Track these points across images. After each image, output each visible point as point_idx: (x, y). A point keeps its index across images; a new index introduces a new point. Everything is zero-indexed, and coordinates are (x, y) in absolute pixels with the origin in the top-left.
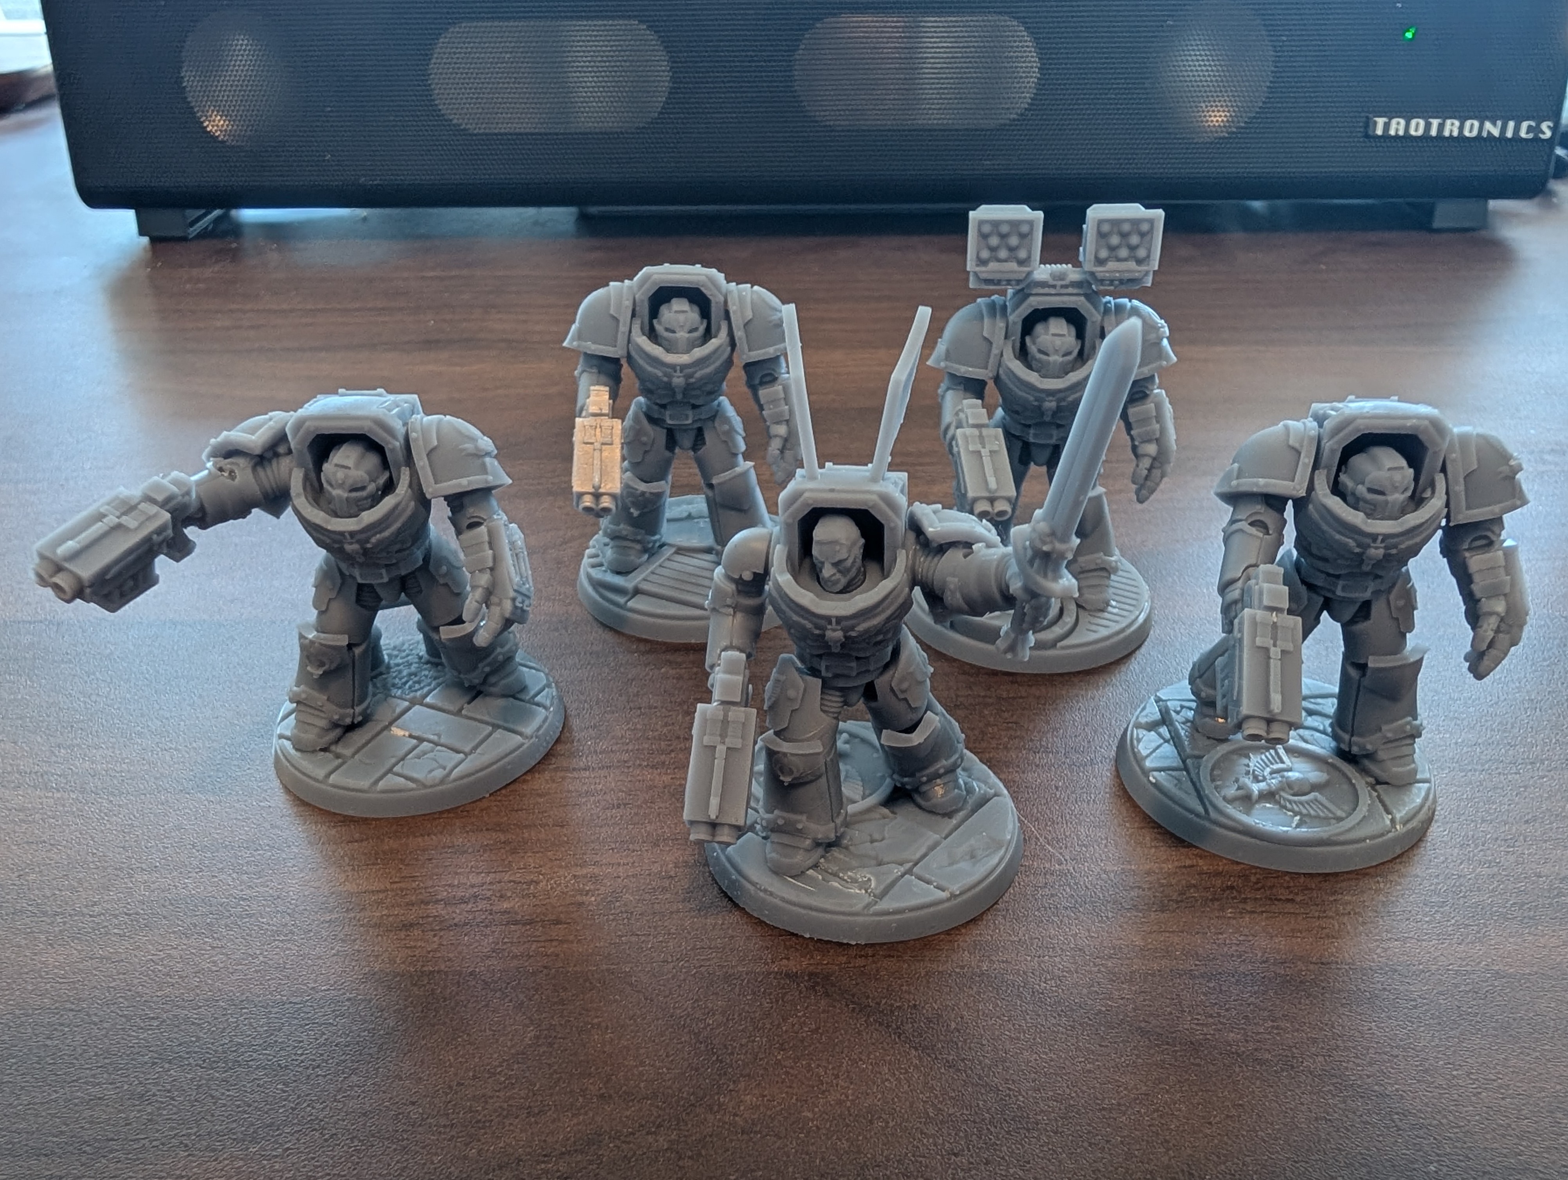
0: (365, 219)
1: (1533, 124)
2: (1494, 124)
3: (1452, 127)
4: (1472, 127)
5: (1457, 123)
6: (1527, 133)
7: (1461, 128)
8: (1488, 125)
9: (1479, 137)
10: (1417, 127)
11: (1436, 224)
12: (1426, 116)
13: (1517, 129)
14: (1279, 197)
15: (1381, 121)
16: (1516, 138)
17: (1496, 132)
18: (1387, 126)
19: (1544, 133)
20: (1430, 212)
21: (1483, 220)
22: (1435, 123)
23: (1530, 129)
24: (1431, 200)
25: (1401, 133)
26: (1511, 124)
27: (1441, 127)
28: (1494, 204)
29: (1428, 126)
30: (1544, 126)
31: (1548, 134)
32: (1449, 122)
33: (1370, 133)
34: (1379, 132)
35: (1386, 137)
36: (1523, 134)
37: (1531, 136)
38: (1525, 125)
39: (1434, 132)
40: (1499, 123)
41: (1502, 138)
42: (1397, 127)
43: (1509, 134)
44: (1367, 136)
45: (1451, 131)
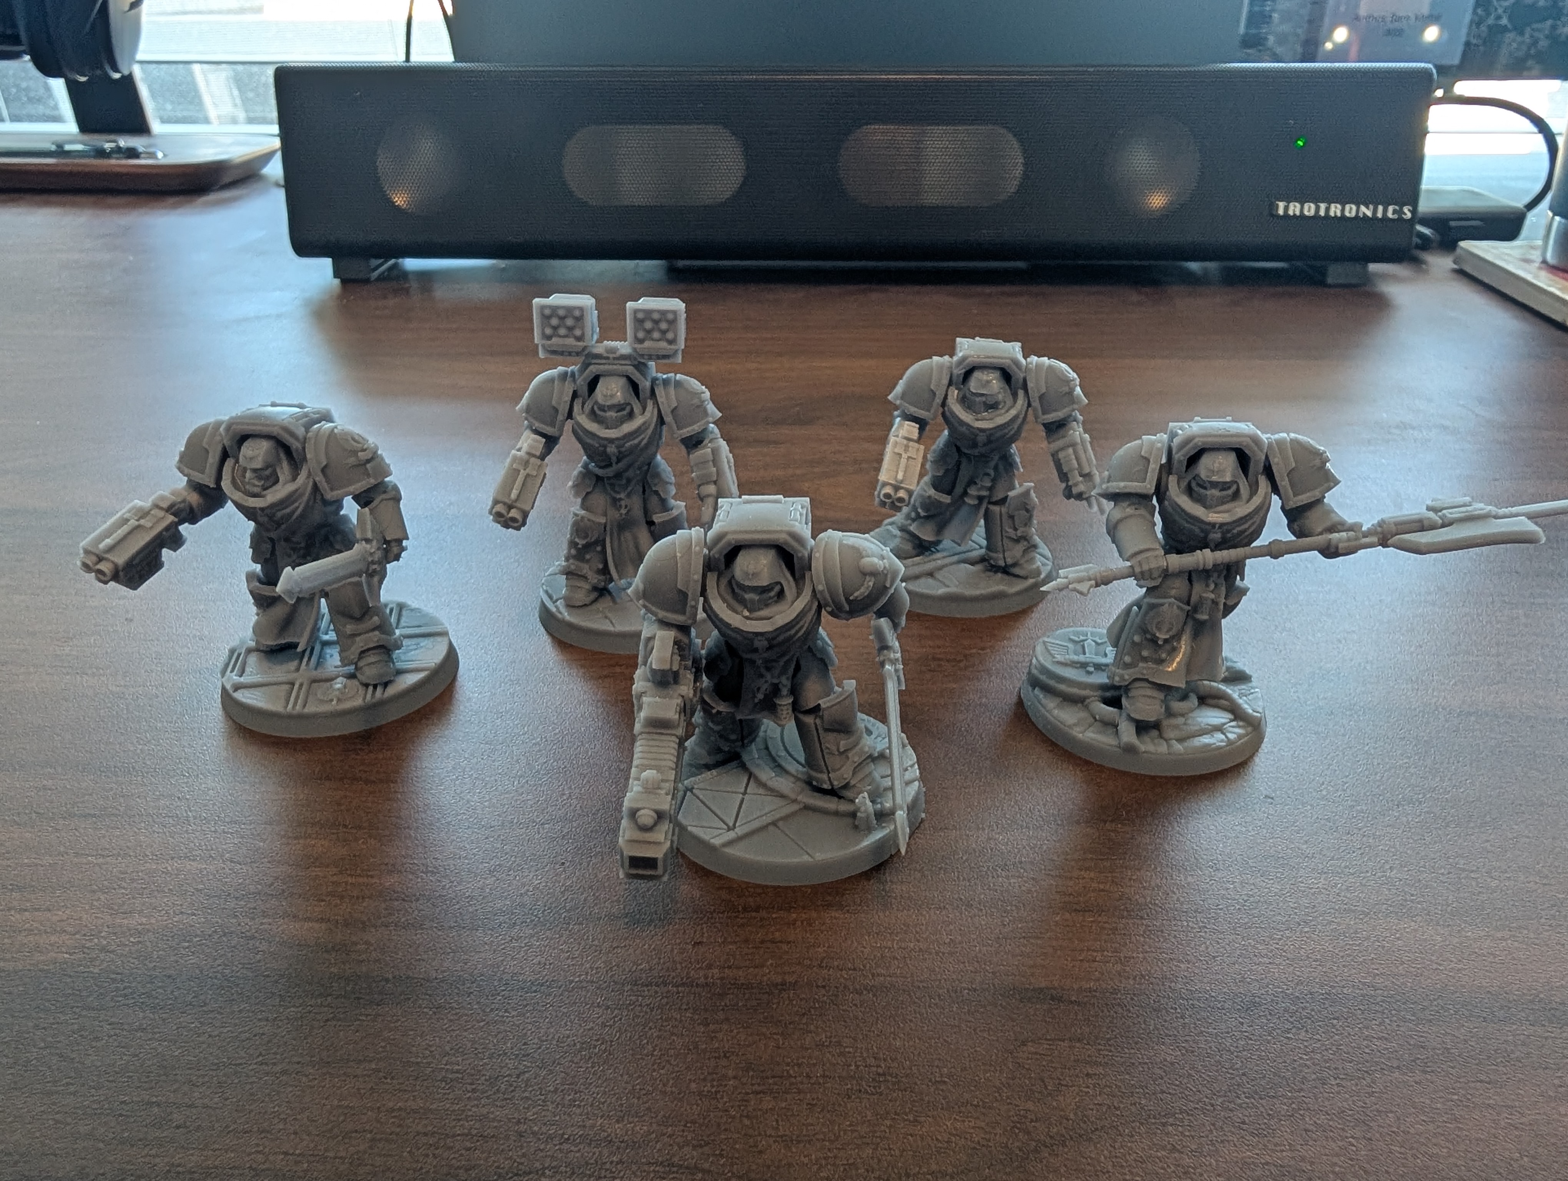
0: (503, 269)
1: (1397, 208)
2: (1368, 208)
3: (1335, 210)
4: (1350, 211)
5: (1339, 206)
6: (1393, 214)
7: (1343, 210)
8: (1363, 208)
9: (1357, 217)
10: (1309, 209)
11: (1329, 281)
12: (1316, 201)
13: (1385, 211)
14: (1211, 259)
15: (1281, 205)
16: (1385, 219)
17: (1369, 213)
18: (1286, 208)
19: (1405, 214)
20: (1323, 273)
21: (1367, 279)
22: (1323, 206)
23: (1394, 212)
24: (1324, 263)
25: (1298, 213)
26: (1380, 208)
27: (1327, 210)
28: (1373, 267)
29: (1318, 209)
30: (1406, 209)
31: (1409, 215)
32: (1333, 205)
33: (1274, 213)
34: (1281, 212)
35: (1286, 216)
36: (1390, 215)
37: (1396, 216)
38: (1391, 209)
39: (1322, 213)
40: (1371, 207)
41: (1374, 218)
42: (1294, 209)
43: (1380, 215)
44: (1272, 215)
45: (1335, 212)
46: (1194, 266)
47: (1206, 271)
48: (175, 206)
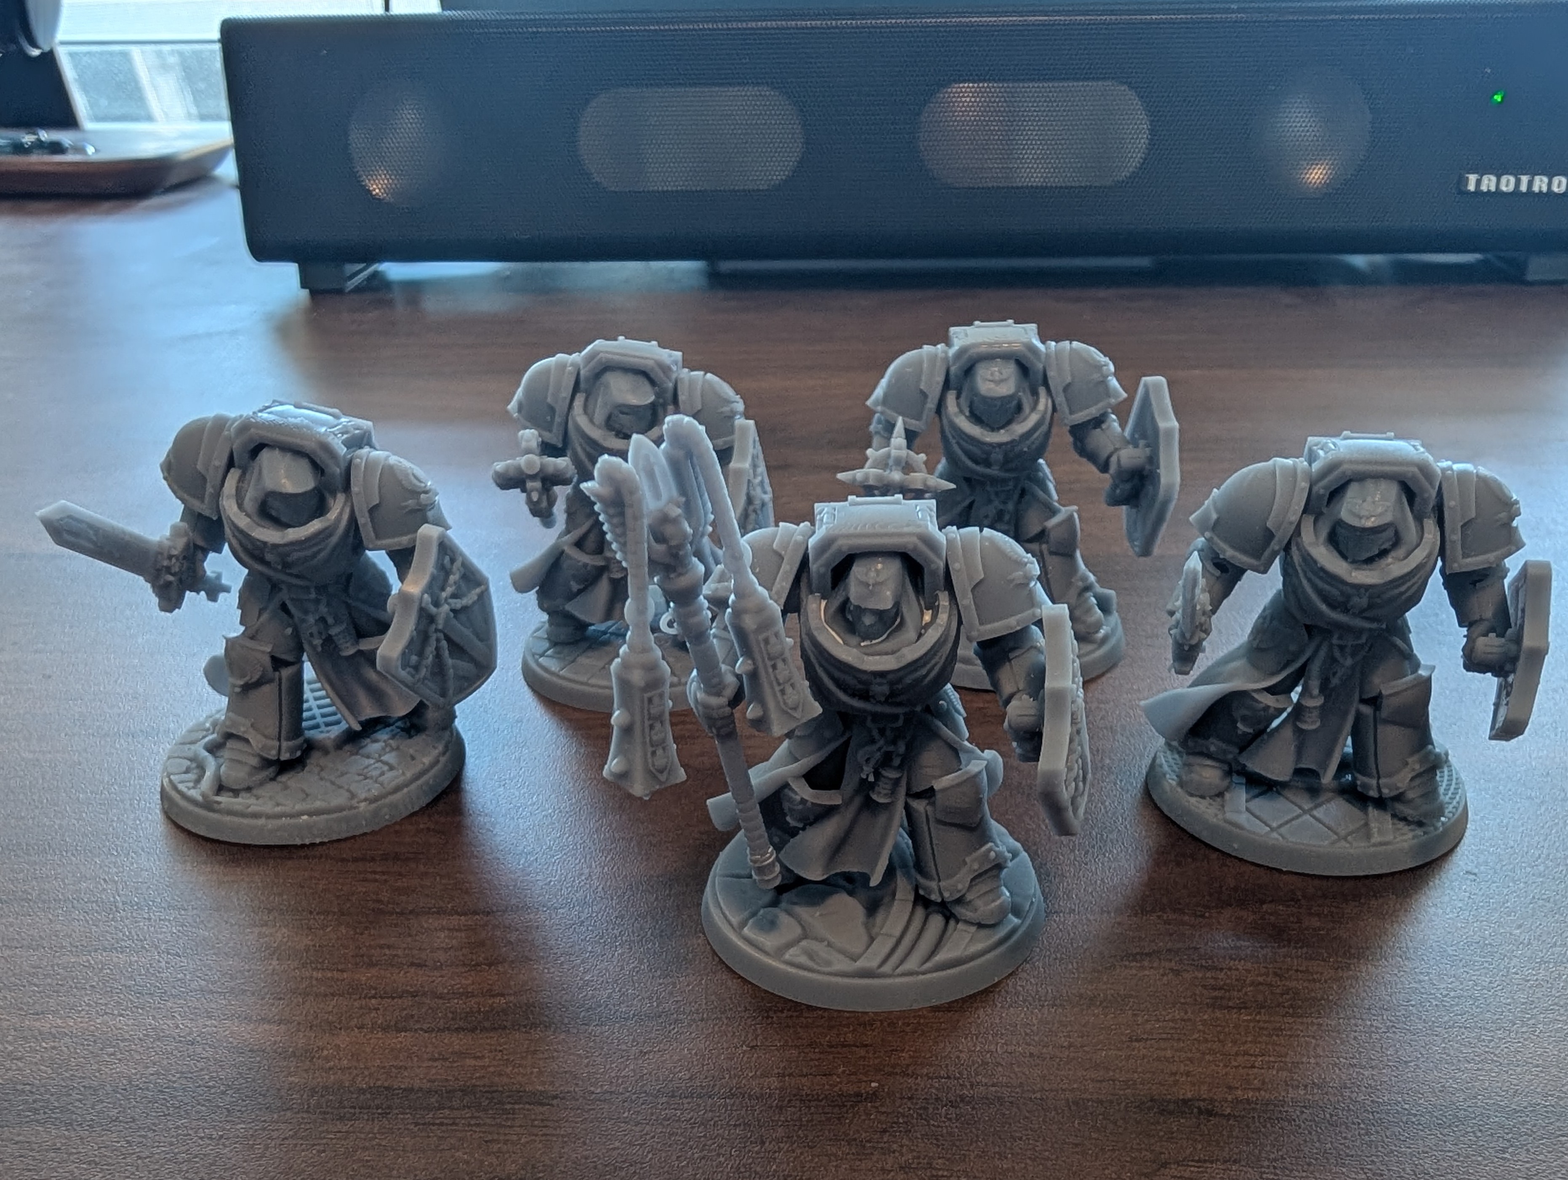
3: (1540, 184)
4: (1560, 184)
5: (1545, 179)
7: (1550, 184)
10: (1508, 184)
11: (1530, 277)
12: (1517, 173)
14: (1380, 251)
15: (1473, 178)
18: (1478, 183)
20: (1523, 266)
22: (1525, 179)
24: (1523, 255)
25: (1493, 188)
27: (1530, 183)
29: (1518, 182)
32: (1538, 178)
33: (1463, 188)
34: (1472, 187)
35: (1478, 193)
39: (1524, 188)
42: (1489, 183)
44: (1461, 192)
45: (1540, 187)
46: (1359, 261)
47: (1375, 268)
48: (109, 212)
